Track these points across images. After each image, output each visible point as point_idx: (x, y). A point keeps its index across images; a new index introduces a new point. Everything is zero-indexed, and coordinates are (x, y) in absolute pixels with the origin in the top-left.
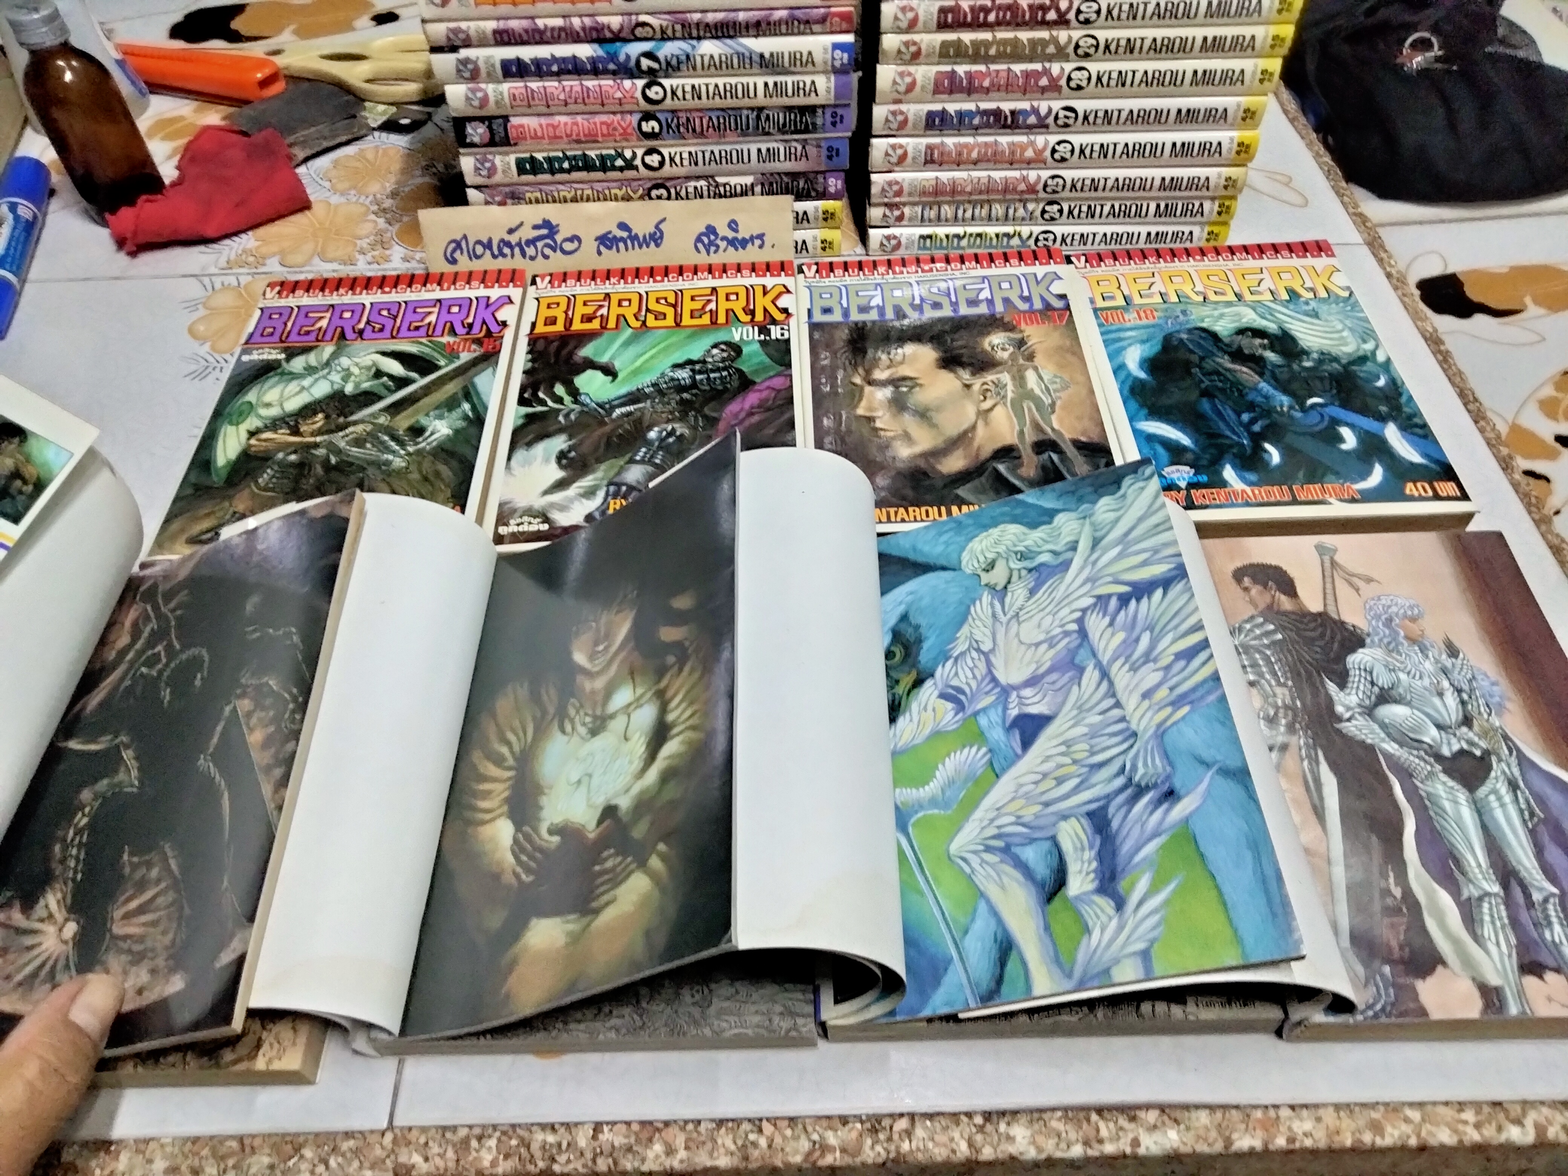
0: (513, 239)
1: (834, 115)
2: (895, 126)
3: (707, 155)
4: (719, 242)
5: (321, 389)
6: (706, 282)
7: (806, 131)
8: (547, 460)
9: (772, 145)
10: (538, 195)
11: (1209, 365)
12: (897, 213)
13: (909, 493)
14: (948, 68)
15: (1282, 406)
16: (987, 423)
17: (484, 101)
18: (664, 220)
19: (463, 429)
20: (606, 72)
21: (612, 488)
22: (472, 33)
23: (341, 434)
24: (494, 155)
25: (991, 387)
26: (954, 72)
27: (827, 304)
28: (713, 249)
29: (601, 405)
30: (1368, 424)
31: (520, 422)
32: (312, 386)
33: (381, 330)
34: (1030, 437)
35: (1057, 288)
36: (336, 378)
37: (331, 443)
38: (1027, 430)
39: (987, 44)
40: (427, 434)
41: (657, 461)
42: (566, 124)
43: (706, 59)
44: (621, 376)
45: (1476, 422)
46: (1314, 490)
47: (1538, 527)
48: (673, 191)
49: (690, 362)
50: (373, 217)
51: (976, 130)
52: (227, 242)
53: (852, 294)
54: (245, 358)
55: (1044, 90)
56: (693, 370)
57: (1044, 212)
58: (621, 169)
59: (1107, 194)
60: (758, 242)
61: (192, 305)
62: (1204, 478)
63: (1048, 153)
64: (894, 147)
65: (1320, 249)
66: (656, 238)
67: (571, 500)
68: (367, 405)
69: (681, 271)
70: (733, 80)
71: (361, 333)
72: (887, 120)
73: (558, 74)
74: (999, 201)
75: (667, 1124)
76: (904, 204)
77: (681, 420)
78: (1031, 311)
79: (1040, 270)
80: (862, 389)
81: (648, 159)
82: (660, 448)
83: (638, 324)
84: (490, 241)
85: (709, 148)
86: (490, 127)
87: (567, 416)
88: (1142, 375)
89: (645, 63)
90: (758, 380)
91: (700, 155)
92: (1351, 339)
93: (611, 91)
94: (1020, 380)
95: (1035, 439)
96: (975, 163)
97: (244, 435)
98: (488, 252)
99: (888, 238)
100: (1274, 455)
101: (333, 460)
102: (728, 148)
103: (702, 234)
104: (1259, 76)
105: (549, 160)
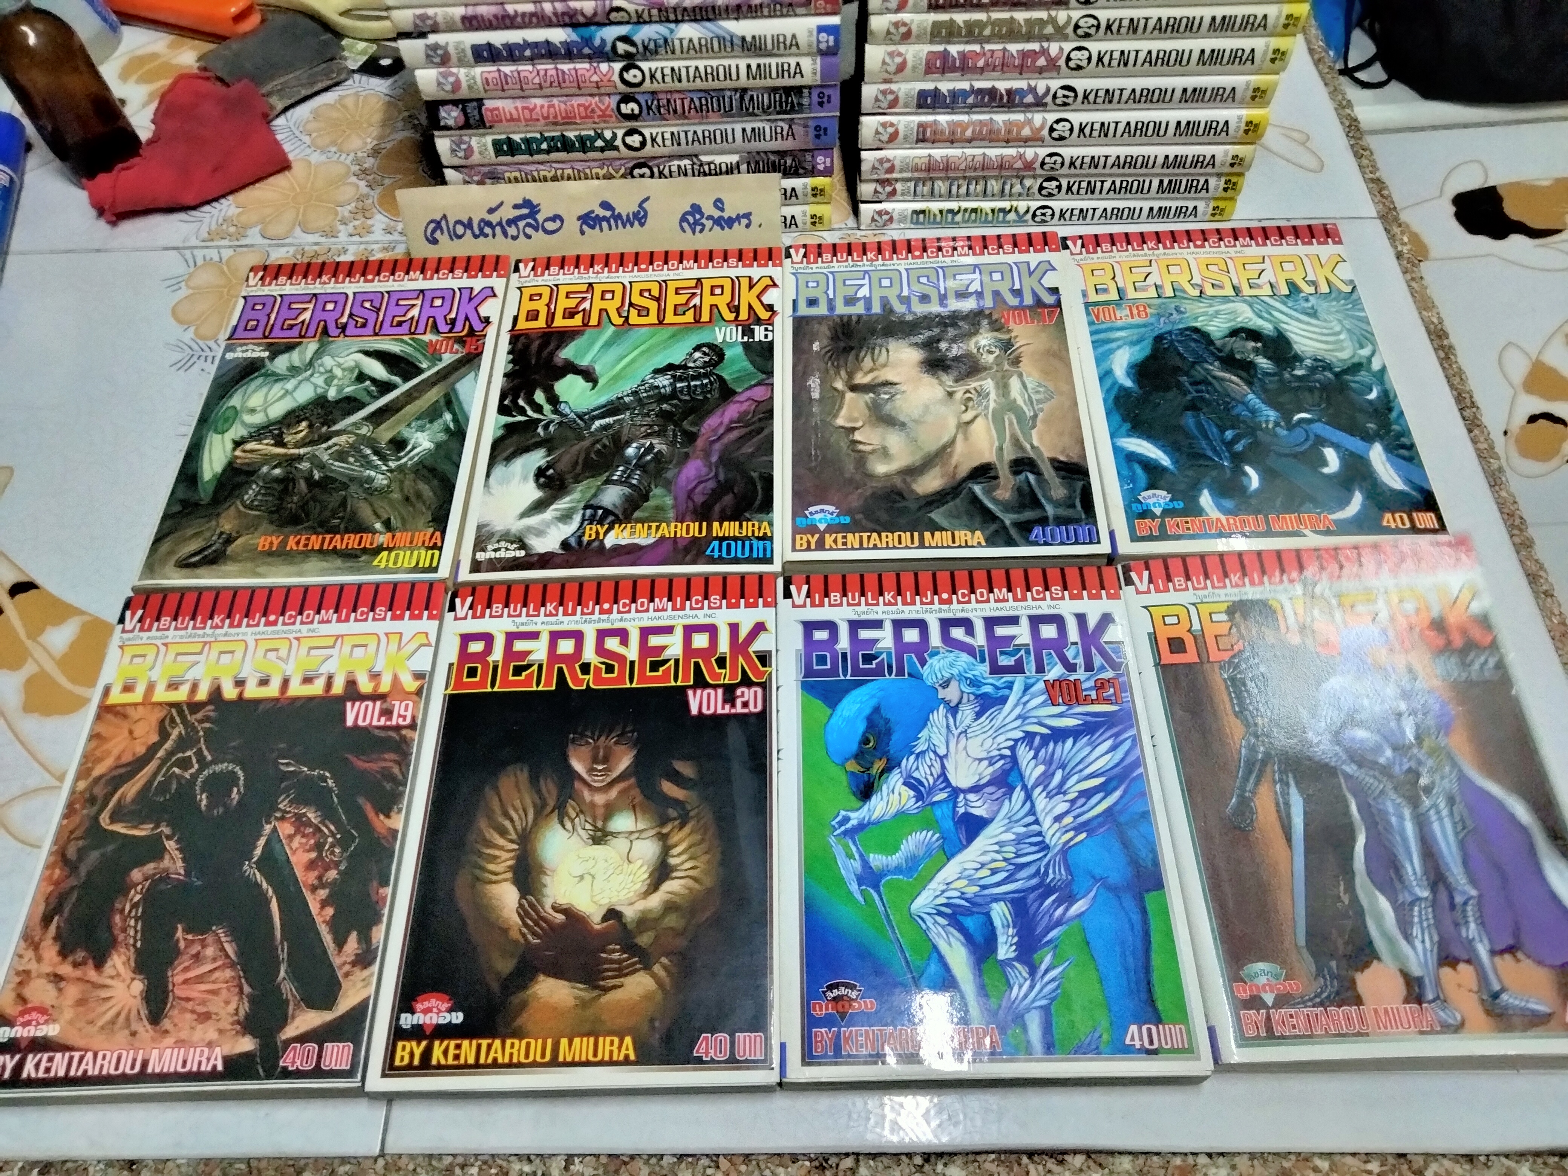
0: (494, 218)
1: (821, 95)
2: (885, 104)
3: (690, 135)
4: (704, 221)
5: (304, 394)
6: (690, 272)
7: (792, 111)
8: (525, 478)
9: (756, 125)
10: (517, 174)
11: (1198, 372)
12: (889, 189)
13: (883, 516)
14: (940, 48)
15: (1267, 422)
16: (966, 438)
17: (457, 85)
18: (647, 199)
19: (446, 442)
20: (581, 57)
21: (589, 512)
22: (440, 19)
23: (325, 445)
24: (470, 136)
25: (974, 395)
26: (946, 52)
27: (813, 294)
28: (698, 228)
29: (580, 416)
30: (1354, 444)
31: (500, 433)
32: (296, 388)
33: (364, 325)
34: (1009, 454)
35: (1049, 280)
36: (319, 380)
37: (315, 456)
38: (1007, 446)
39: (981, 25)
40: (409, 447)
41: (634, 482)
42: (542, 107)
43: (685, 43)
44: (601, 382)
45: (1470, 431)
46: (1289, 520)
47: (1518, 552)
48: (656, 170)
49: (671, 367)
50: (354, 179)
51: (971, 109)
52: (207, 208)
53: (839, 284)
54: (230, 356)
55: (1041, 71)
56: (674, 377)
57: (1041, 188)
58: (602, 150)
59: (1107, 171)
60: (744, 221)
61: (175, 283)
62: (1179, 505)
63: (1045, 132)
64: (884, 125)
65: (1328, 235)
66: (640, 217)
67: (548, 524)
68: (350, 413)
69: (666, 257)
70: (714, 63)
71: (344, 327)
72: (877, 99)
73: (532, 59)
74: (995, 178)
75: (632, 1157)
76: (897, 180)
77: (658, 434)
78: (1021, 308)
79: (1033, 258)
80: (842, 395)
81: (629, 140)
82: (637, 466)
83: (620, 321)
84: (470, 220)
85: (692, 128)
86: (464, 110)
87: (546, 427)
88: (1129, 383)
89: (622, 47)
90: (739, 390)
91: (682, 135)
92: (1348, 344)
93: (587, 75)
94: (1003, 387)
95: (1013, 457)
96: (970, 141)
97: (229, 445)
98: (469, 232)
99: (880, 213)
100: (1254, 478)
101: (317, 475)
102: (712, 128)
103: (687, 213)
104: (1270, 55)
105: (527, 141)
